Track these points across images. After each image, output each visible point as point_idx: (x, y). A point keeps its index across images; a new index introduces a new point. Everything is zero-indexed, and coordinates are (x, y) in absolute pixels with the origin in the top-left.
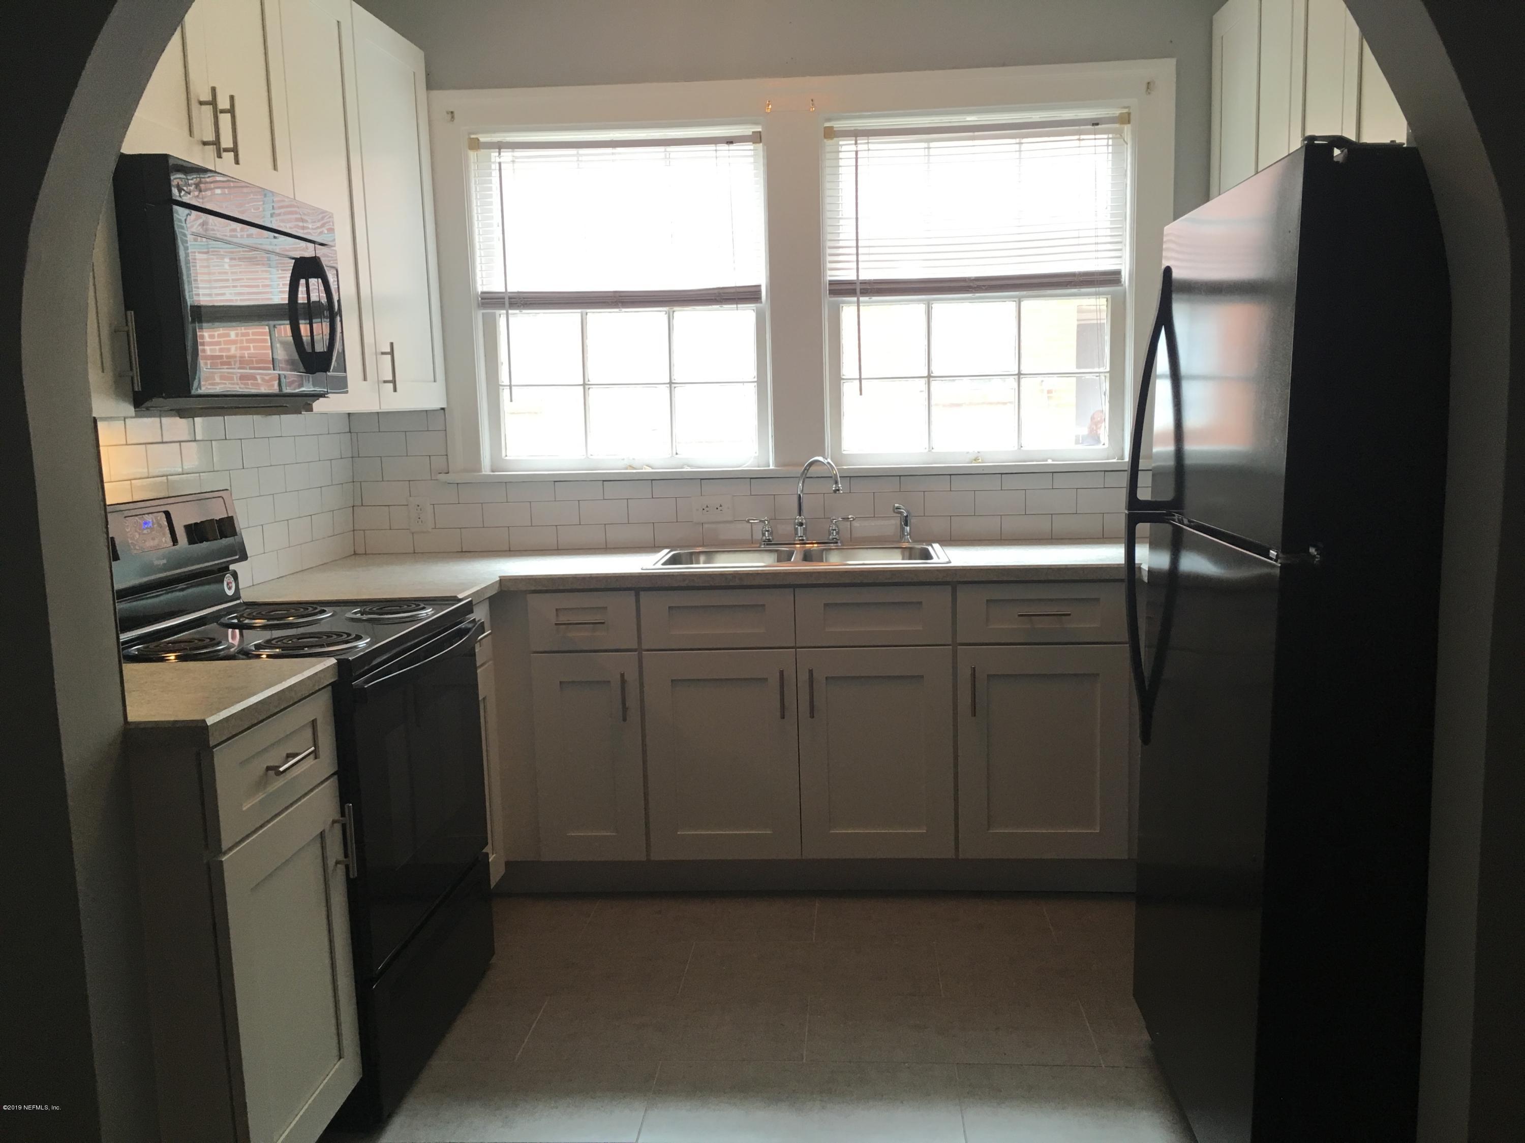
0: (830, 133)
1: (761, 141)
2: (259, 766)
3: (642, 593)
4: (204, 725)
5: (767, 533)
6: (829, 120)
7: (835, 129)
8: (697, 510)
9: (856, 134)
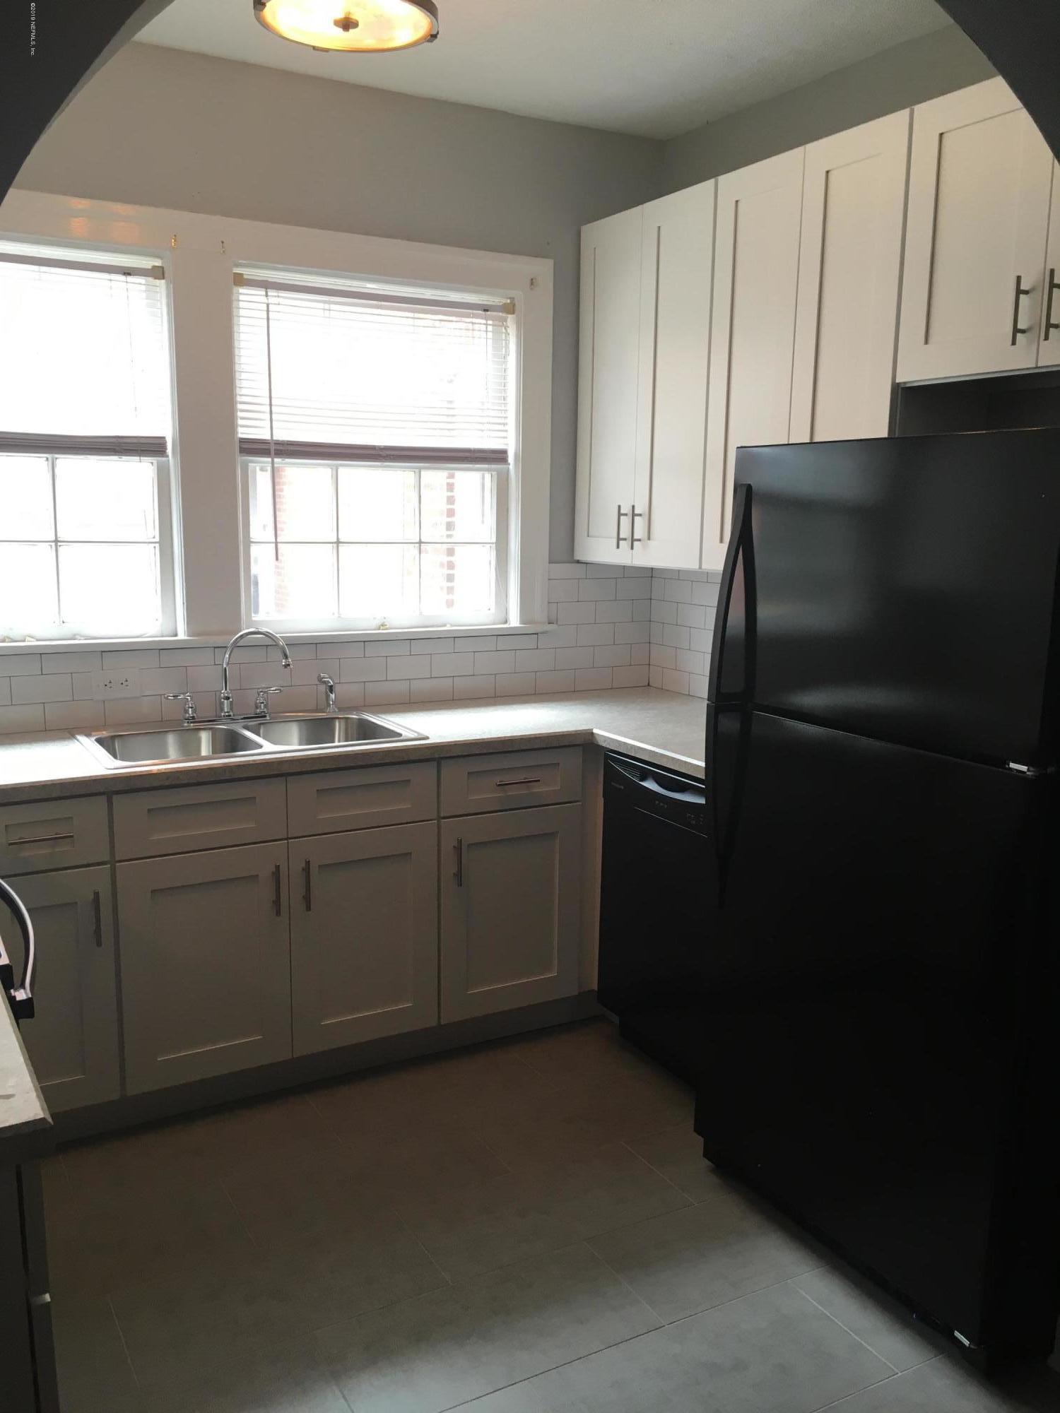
0: (240, 281)
1: (164, 278)
3: (115, 798)
5: (190, 710)
6: (237, 265)
7: (245, 277)
8: (98, 686)
9: (266, 285)
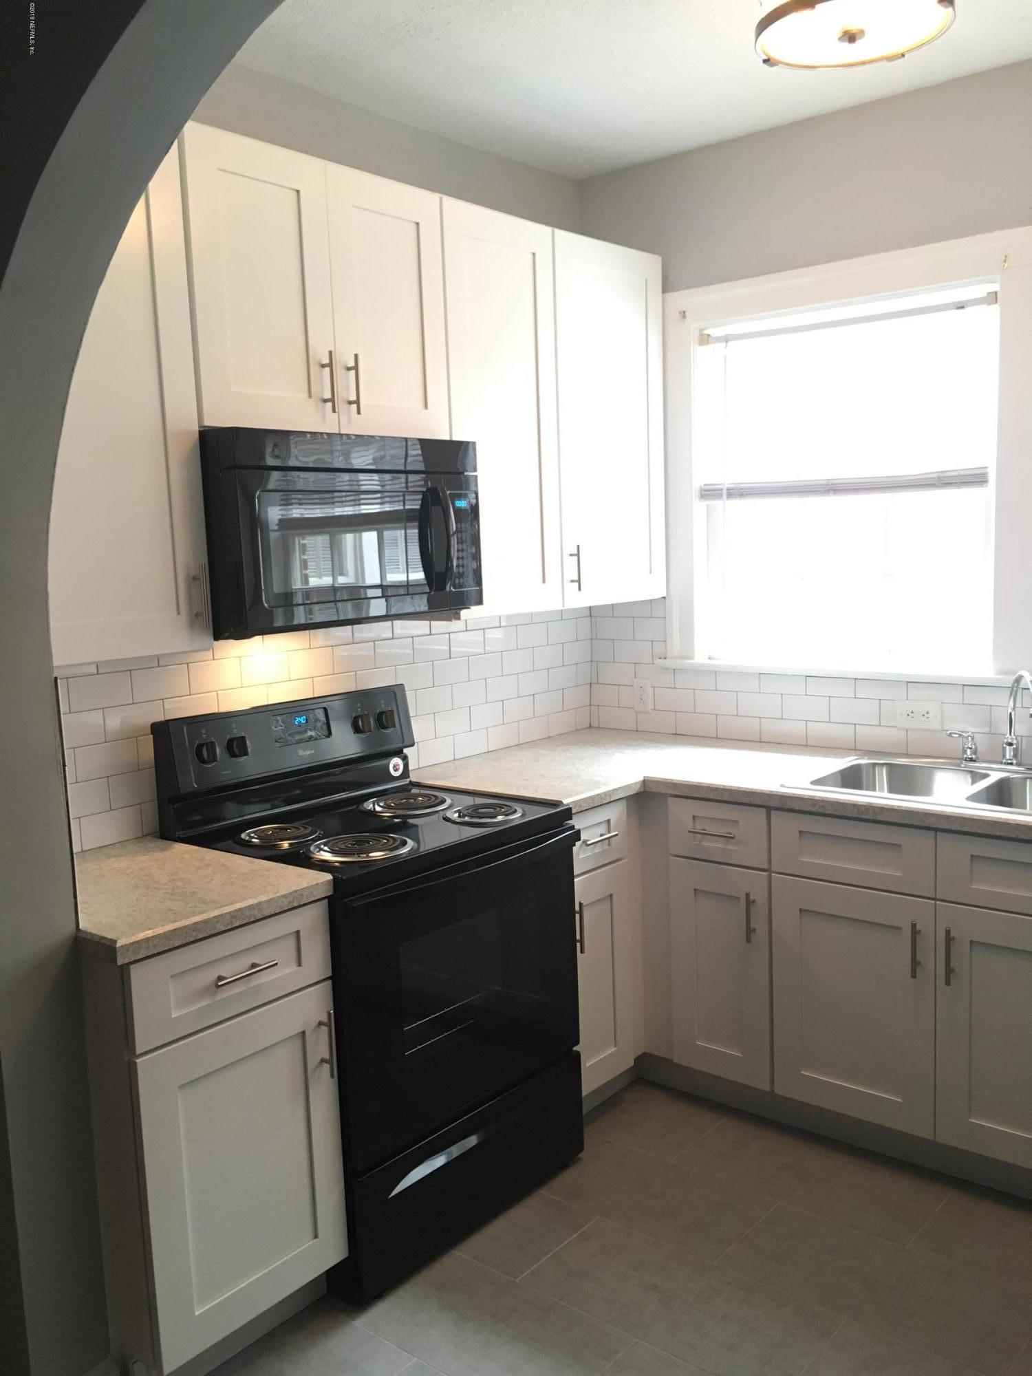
1: (997, 303)
2: (210, 976)
3: (773, 812)
4: (113, 945)
5: (969, 750)
8: (901, 715)
